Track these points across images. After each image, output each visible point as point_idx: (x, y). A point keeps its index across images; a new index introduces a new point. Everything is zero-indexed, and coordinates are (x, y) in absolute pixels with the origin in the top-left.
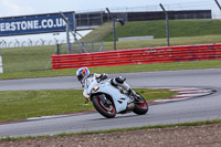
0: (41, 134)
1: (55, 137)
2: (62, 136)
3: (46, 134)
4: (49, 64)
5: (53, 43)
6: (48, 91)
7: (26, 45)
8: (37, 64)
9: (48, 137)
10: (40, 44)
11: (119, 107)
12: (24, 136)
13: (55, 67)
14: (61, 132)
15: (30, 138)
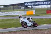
0: (44, 28)
1: (47, 29)
2: (48, 29)
3: (45, 28)
4: (46, 12)
5: (47, 7)
6: (45, 18)
7: (40, 8)
8: (43, 12)
9: (45, 29)
10: (44, 7)
11: (28, 25)
12: (40, 29)
13: (47, 13)
14: (48, 28)
15: (41, 29)
